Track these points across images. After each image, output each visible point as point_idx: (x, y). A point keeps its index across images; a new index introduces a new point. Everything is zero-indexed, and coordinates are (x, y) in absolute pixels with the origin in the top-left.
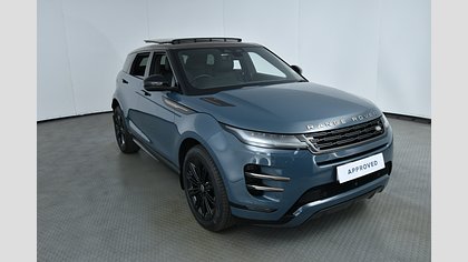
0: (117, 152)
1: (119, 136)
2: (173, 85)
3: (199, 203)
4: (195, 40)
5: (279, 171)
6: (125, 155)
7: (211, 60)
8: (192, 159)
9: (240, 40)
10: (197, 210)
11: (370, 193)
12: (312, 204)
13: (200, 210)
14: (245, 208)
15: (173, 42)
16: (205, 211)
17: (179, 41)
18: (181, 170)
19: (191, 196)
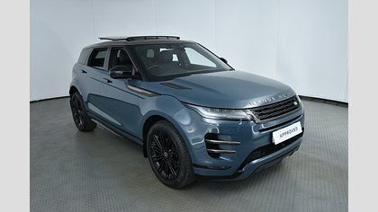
0: (75, 130)
1: (76, 117)
2: (133, 74)
3: (163, 167)
4: (145, 38)
5: (229, 137)
6: (82, 133)
7: (150, 54)
8: (156, 132)
9: (178, 38)
10: (160, 172)
11: (290, 152)
12: (254, 162)
13: (163, 173)
14: (206, 167)
15: (128, 39)
16: (168, 172)
17: (132, 39)
18: (144, 141)
19: (155, 162)
